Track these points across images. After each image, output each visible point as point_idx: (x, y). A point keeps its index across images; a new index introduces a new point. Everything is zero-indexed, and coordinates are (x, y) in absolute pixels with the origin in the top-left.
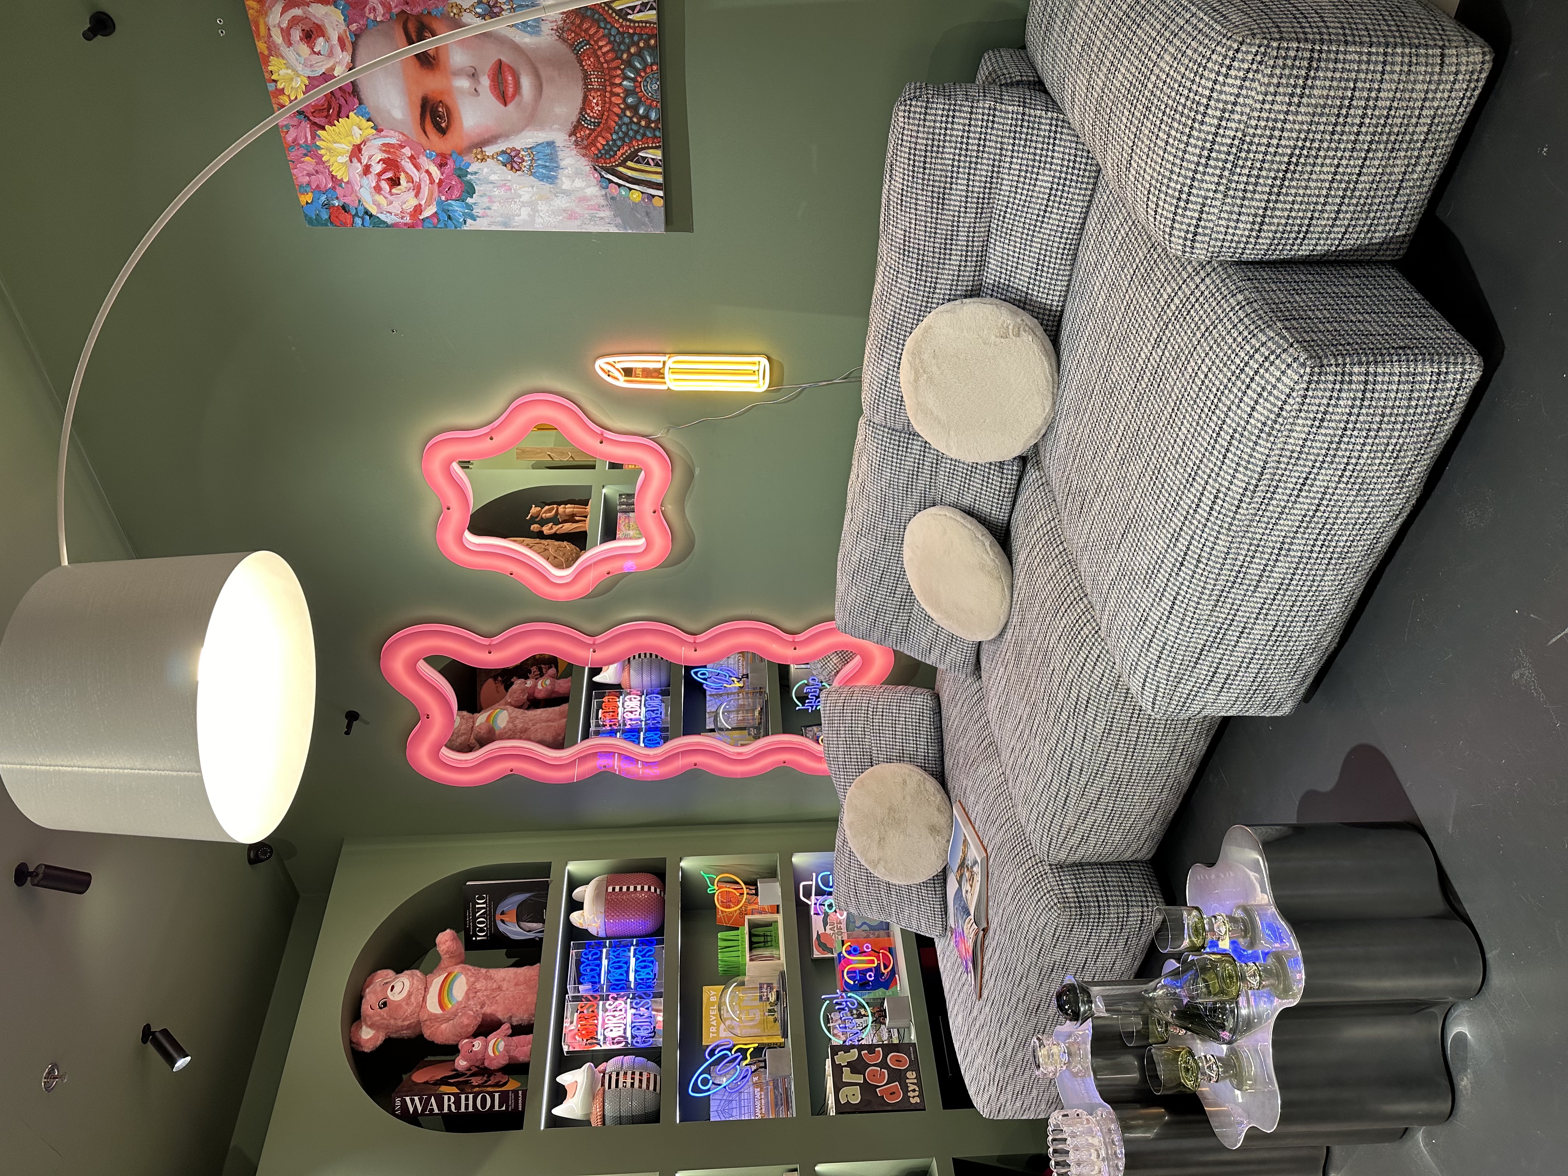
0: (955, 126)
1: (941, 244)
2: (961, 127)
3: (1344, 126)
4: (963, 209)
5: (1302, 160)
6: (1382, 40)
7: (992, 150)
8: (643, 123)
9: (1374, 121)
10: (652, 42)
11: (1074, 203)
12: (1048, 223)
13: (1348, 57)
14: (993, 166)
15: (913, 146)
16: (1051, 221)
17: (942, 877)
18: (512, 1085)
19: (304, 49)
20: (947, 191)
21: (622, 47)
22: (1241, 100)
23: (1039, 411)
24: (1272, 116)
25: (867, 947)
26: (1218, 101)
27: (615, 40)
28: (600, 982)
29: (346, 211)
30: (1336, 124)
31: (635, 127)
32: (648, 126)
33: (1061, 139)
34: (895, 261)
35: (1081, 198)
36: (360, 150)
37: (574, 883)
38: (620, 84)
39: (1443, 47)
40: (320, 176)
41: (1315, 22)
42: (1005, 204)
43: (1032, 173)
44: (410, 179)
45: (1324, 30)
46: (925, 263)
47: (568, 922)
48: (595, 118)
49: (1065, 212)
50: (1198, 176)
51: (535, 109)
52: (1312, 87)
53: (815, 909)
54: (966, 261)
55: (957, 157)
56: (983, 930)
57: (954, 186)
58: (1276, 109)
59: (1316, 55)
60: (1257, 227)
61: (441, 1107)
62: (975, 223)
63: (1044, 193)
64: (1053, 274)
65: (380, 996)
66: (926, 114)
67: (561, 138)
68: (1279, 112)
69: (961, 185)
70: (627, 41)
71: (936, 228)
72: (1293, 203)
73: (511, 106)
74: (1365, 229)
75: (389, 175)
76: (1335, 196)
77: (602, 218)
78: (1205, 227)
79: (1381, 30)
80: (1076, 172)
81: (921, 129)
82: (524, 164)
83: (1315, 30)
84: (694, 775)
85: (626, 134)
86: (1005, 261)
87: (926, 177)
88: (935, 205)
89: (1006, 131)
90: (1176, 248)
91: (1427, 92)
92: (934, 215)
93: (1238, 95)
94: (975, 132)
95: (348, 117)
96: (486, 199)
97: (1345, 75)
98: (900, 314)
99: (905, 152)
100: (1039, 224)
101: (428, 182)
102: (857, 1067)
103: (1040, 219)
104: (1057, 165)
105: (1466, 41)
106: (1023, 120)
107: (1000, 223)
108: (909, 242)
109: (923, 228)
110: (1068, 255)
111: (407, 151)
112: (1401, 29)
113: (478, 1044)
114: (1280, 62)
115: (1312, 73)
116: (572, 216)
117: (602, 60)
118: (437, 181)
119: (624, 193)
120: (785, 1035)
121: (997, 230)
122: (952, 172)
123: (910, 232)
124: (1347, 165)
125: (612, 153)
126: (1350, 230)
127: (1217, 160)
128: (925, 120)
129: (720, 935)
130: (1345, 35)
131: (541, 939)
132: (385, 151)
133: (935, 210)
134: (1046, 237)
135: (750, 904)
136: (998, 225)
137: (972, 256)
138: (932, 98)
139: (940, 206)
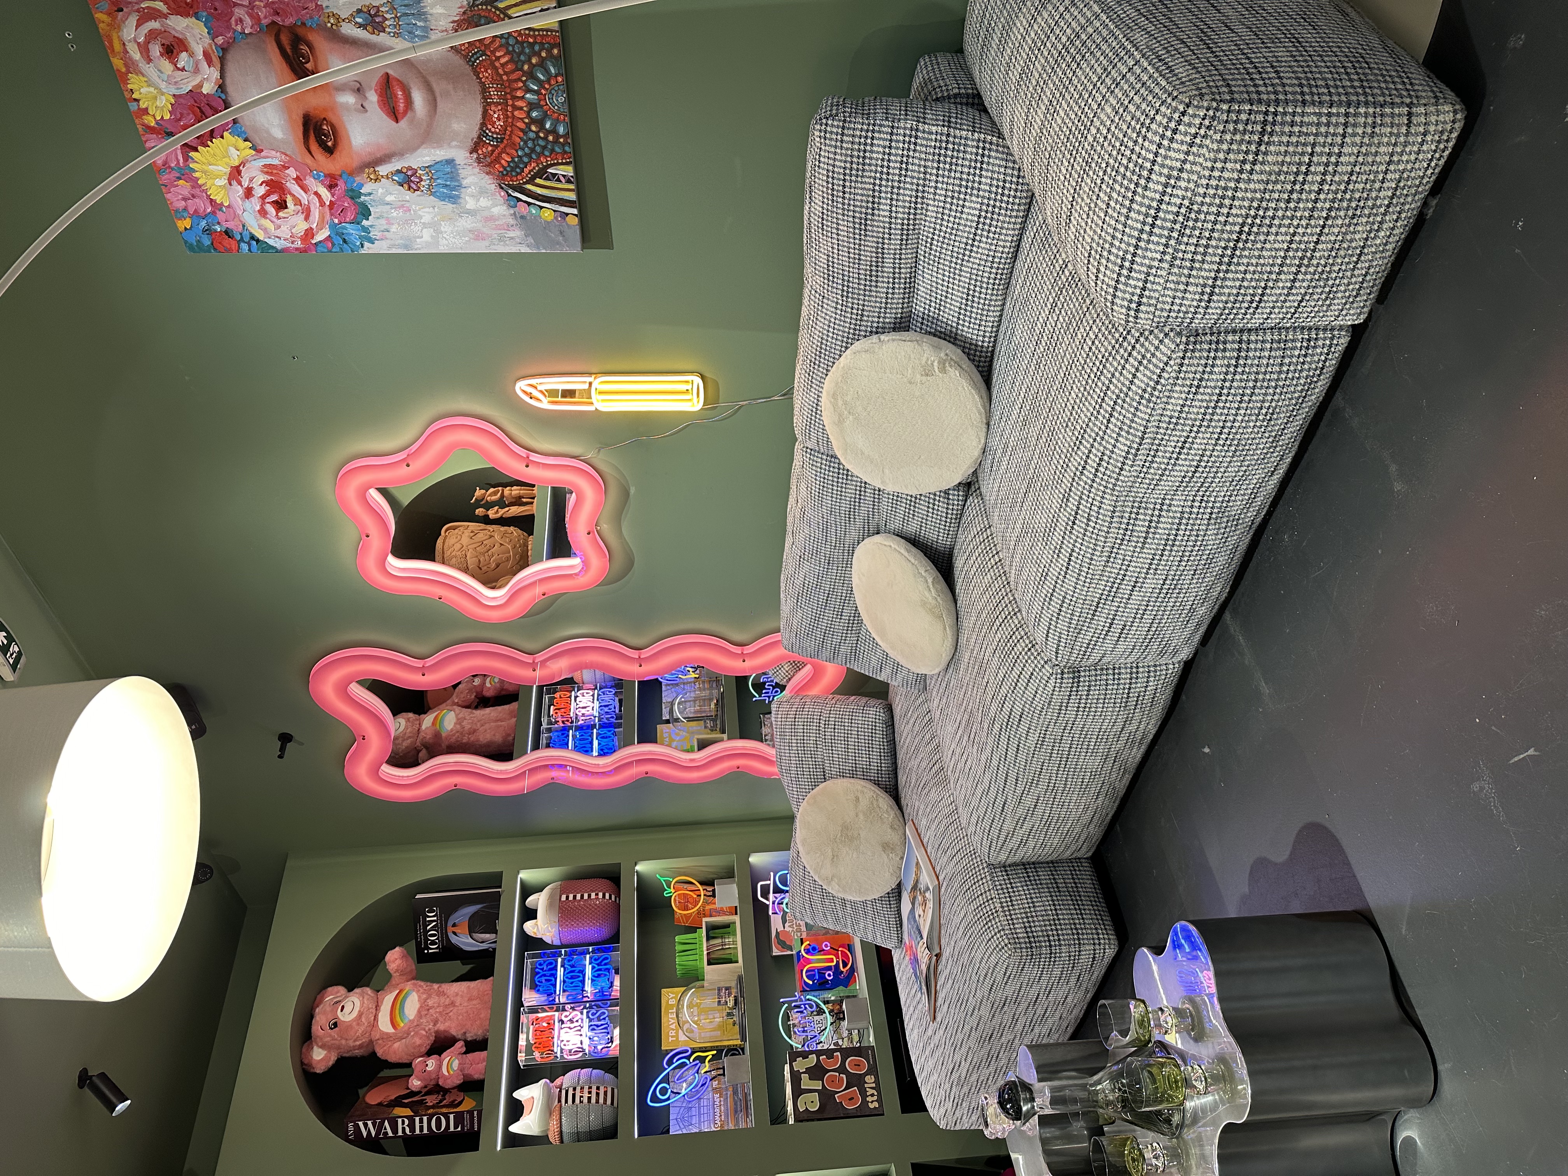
0: (875, 149)
1: (866, 270)
2: (881, 150)
3: (1301, 194)
4: (886, 236)
5: (1255, 229)
6: (1343, 98)
7: (916, 174)
8: (551, 138)
9: (1333, 188)
10: (556, 51)
11: (1004, 231)
12: (977, 252)
13: (1306, 119)
14: (917, 191)
15: (831, 168)
16: (980, 250)
17: (898, 891)
18: (468, 1104)
19: (166, 65)
20: (869, 217)
21: (522, 58)
22: (1188, 166)
23: (974, 443)
24: (1222, 183)
25: (826, 946)
26: (1163, 166)
27: (514, 50)
28: (555, 992)
29: (229, 237)
30: (1291, 192)
31: (542, 143)
32: (556, 141)
33: (988, 163)
34: (820, 285)
35: (1011, 226)
36: (239, 173)
37: (528, 891)
38: (523, 97)
39: (1410, 105)
40: (197, 200)
41: (1269, 78)
42: (932, 230)
43: (959, 199)
44: (297, 202)
45: (1280, 89)
46: (850, 290)
47: (522, 933)
48: (497, 134)
49: (995, 242)
50: (1142, 244)
51: (430, 125)
52: (1266, 153)
53: (773, 908)
54: (893, 288)
55: (878, 182)
56: (936, 955)
57: (876, 212)
58: (1226, 176)
59: (1270, 118)
60: (1206, 297)
61: (395, 1130)
62: (901, 249)
63: (972, 221)
64: (984, 304)
65: (330, 1017)
66: (843, 134)
67: (461, 156)
68: (1230, 180)
69: (883, 210)
70: (527, 51)
71: (859, 255)
72: (1245, 272)
73: (403, 123)
74: (1323, 296)
75: (274, 197)
76: (1291, 265)
77: (512, 238)
78: (1149, 297)
79: (1343, 87)
80: (1005, 198)
81: (838, 151)
82: (423, 183)
83: (1270, 89)
84: (645, 783)
85: (533, 150)
86: (934, 289)
87: (846, 201)
88: (857, 231)
89: (929, 154)
90: (1119, 316)
91: (1392, 155)
92: (857, 241)
93: (1184, 162)
94: (896, 155)
95: (222, 137)
96: (383, 221)
97: (1302, 139)
98: (827, 341)
99: (823, 175)
100: (967, 253)
101: (318, 204)
102: (817, 1072)
103: (969, 247)
104: (985, 191)
105: (1436, 97)
106: (947, 142)
107: (927, 250)
108: (833, 267)
109: (847, 254)
110: (999, 285)
111: (292, 172)
112: (1365, 84)
113: (431, 1063)
114: (1231, 127)
115: (1266, 138)
116: (478, 236)
117: (500, 71)
118: (328, 203)
119: (534, 212)
120: (743, 1039)
121: (924, 257)
122: (874, 197)
123: (833, 257)
124: (1304, 233)
125: (518, 170)
126: (1307, 298)
127: (1162, 228)
128: (842, 141)
129: (677, 939)
130: (1302, 93)
131: (494, 949)
132: (267, 173)
133: (857, 236)
134: (975, 266)
135: (708, 904)
136: (925, 252)
137: (900, 283)
138: (850, 117)
139: (863, 232)
